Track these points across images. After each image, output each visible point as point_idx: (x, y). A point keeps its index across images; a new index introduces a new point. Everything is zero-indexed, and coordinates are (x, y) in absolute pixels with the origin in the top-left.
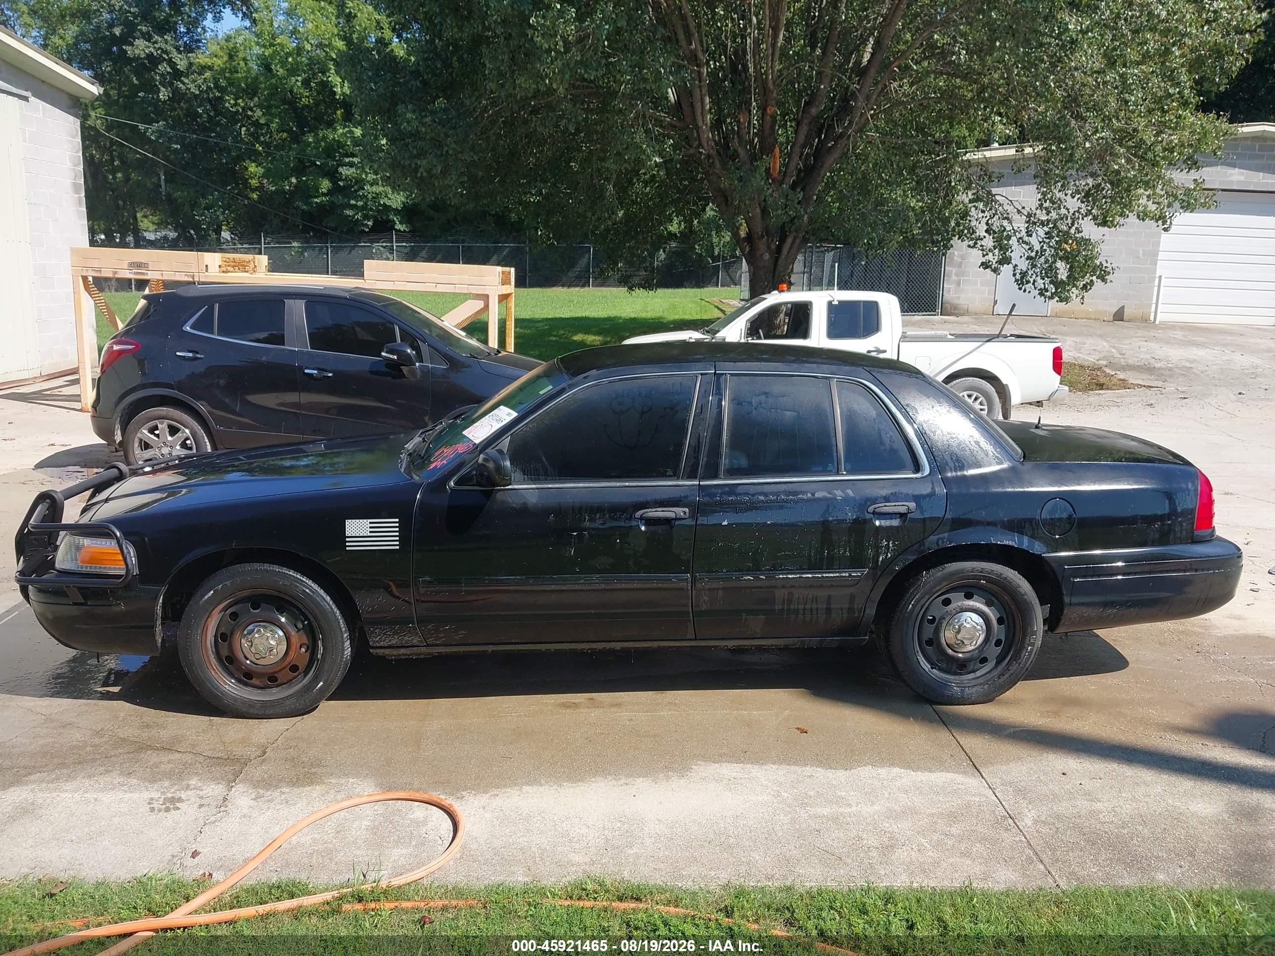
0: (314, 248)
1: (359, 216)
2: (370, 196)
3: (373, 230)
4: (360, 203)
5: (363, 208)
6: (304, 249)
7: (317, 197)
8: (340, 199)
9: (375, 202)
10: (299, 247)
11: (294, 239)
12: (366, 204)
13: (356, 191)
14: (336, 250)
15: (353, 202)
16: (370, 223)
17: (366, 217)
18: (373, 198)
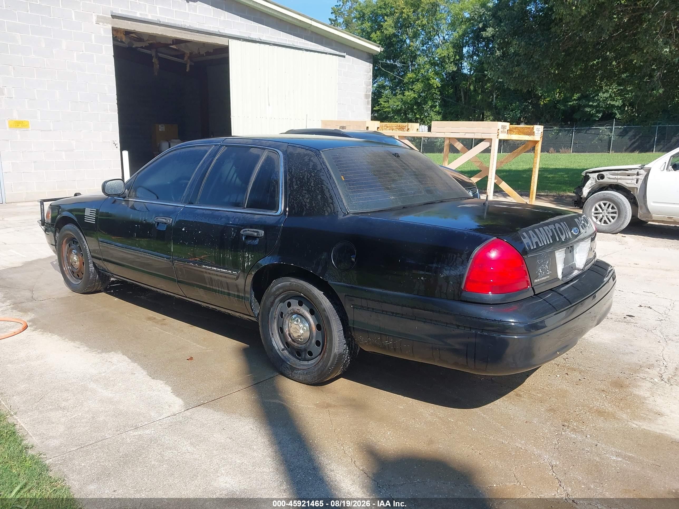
0: (566, 130)
1: (593, 112)
2: (601, 99)
3: (601, 119)
4: (595, 104)
5: (596, 107)
6: (560, 131)
7: (571, 102)
8: (584, 102)
9: (604, 103)
10: (557, 130)
11: (555, 125)
12: (599, 104)
13: (594, 97)
14: (578, 131)
15: (591, 103)
16: (600, 115)
17: (598, 112)
18: (603, 100)
